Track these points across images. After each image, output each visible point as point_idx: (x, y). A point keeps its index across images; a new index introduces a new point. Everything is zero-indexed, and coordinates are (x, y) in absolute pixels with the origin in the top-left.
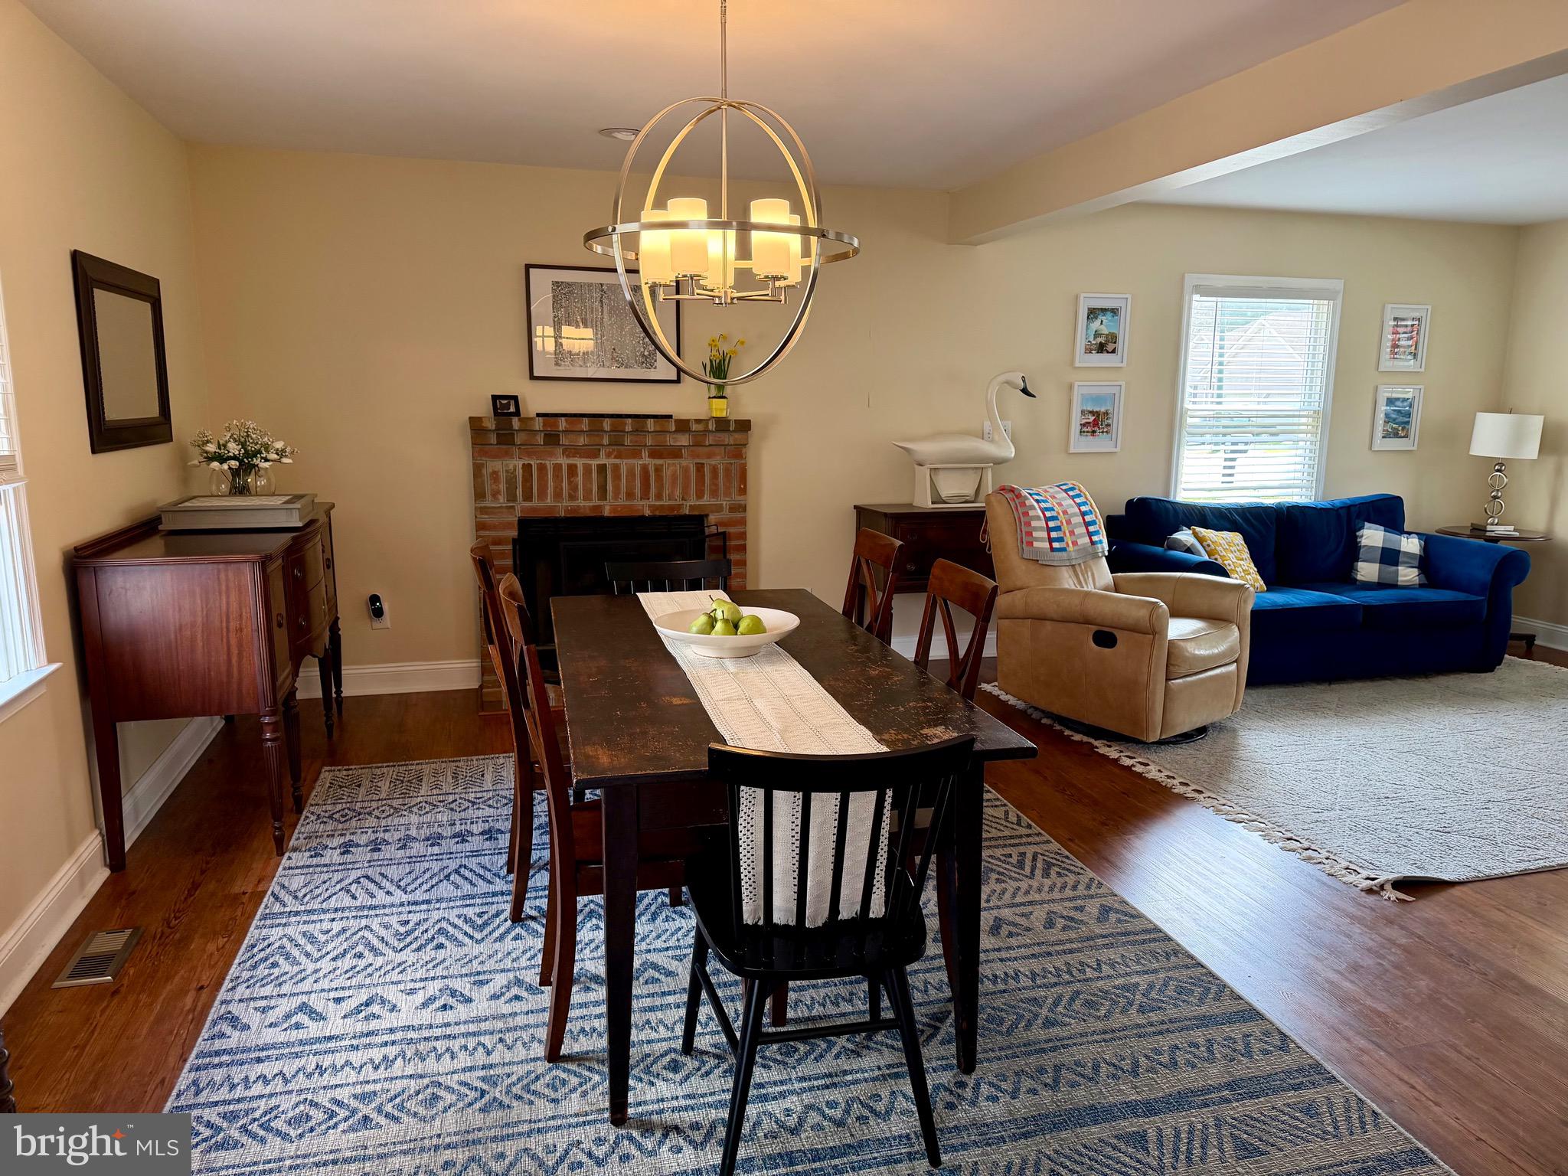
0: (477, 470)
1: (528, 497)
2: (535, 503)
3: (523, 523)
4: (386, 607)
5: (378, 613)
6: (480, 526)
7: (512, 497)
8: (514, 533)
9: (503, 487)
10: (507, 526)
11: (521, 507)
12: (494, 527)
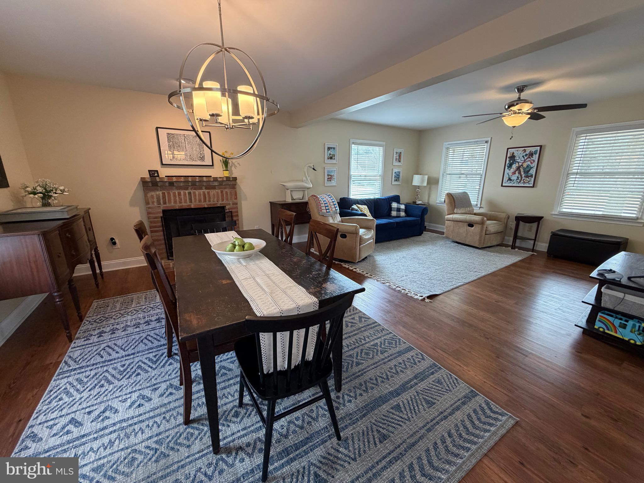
0: (146, 196)
1: (165, 203)
2: (168, 205)
3: (164, 211)
4: (117, 241)
5: (114, 243)
6: (149, 213)
7: (159, 203)
8: (161, 215)
9: (155, 200)
10: (159, 213)
11: (163, 206)
12: (153, 213)
